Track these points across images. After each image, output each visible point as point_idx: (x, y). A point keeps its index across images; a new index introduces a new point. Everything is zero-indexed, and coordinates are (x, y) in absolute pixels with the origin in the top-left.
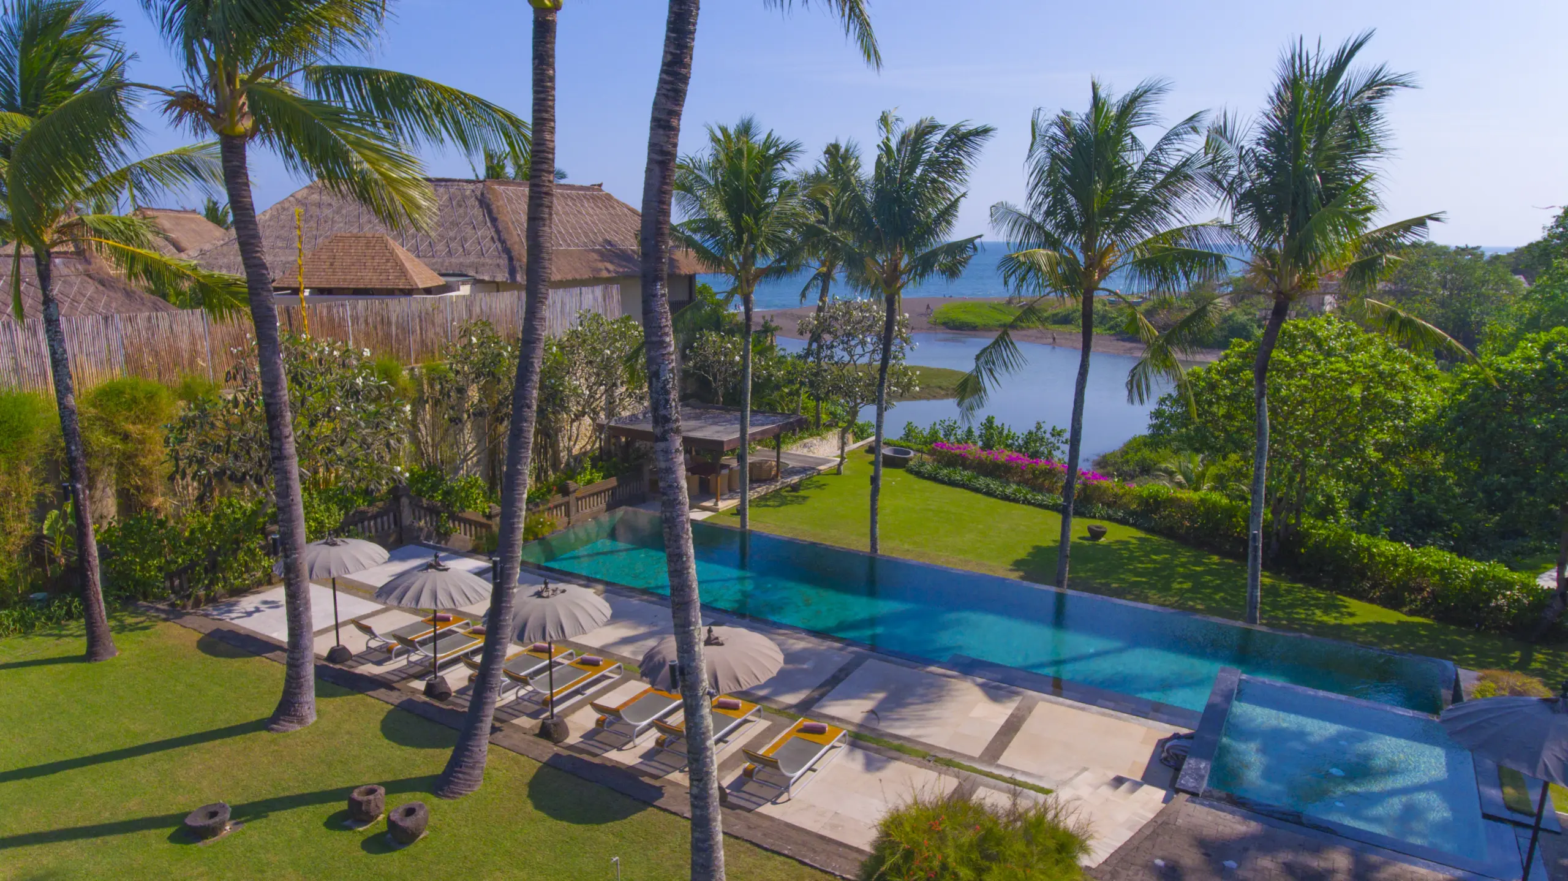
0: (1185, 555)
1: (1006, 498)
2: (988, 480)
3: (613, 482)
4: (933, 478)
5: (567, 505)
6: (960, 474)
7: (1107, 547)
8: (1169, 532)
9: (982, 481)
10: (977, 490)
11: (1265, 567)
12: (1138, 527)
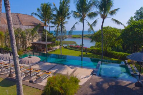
0: (96, 55)
1: (77, 51)
3: (32, 50)
4: (70, 49)
5: (26, 52)
6: (73, 48)
7: (87, 55)
8: (94, 53)
9: (75, 49)
10: (74, 50)
11: (104, 56)
12: (91, 53)
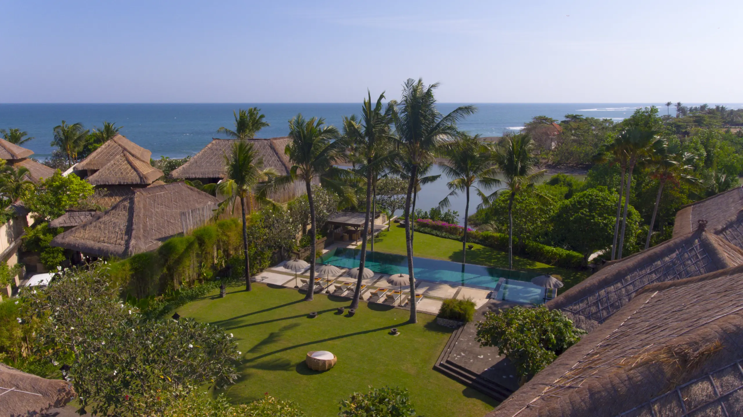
0: (495, 252)
2: (436, 231)
3: (325, 238)
6: (428, 230)
7: (474, 251)
8: (491, 246)
12: (482, 244)
